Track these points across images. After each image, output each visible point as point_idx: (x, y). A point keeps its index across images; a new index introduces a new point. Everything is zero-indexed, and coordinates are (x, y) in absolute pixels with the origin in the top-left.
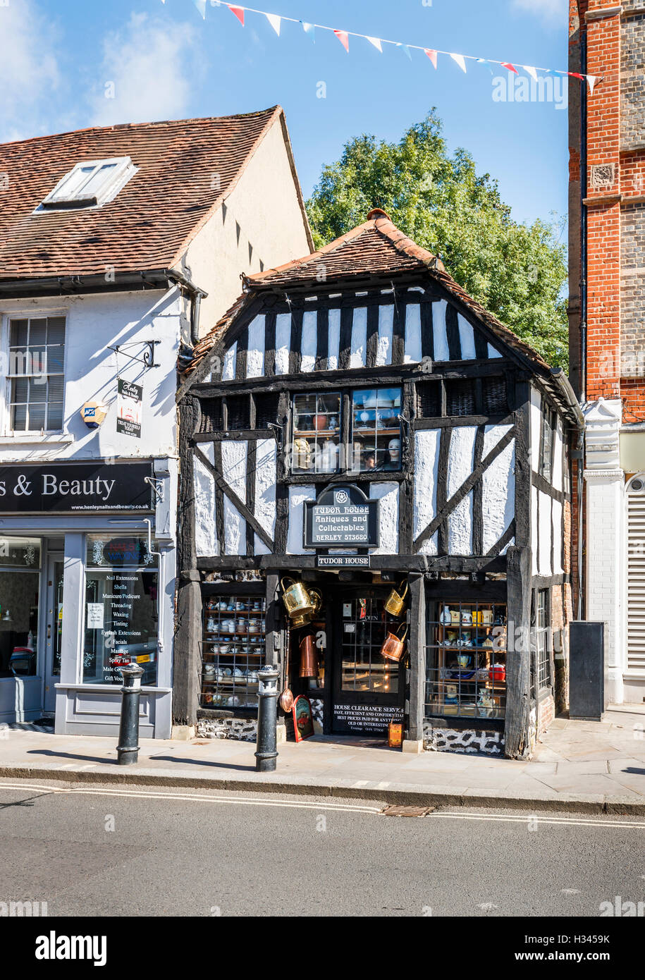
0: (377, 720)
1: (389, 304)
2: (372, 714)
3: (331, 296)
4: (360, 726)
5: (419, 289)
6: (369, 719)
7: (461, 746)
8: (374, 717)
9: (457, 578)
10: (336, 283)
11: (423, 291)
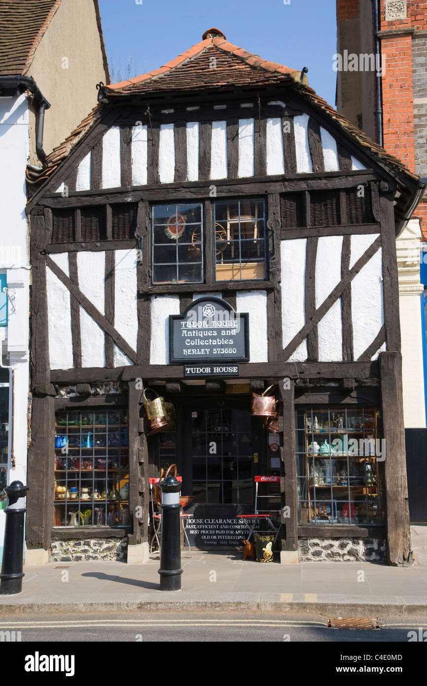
0: (232, 532)
1: (248, 118)
2: (227, 527)
3: (189, 109)
4: (214, 540)
5: (280, 103)
6: (223, 532)
7: (339, 555)
8: (229, 529)
9: (326, 385)
10: (198, 95)
11: (284, 105)
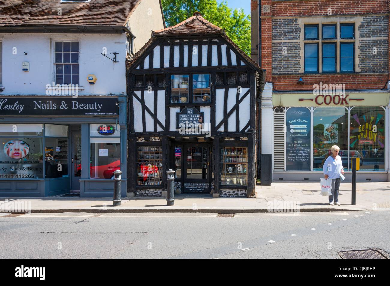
0: (200, 188)
1: (206, 45)
2: (198, 186)
3: (184, 41)
4: (194, 190)
5: (217, 40)
6: (197, 188)
7: (232, 195)
8: (199, 187)
9: (230, 139)
10: (187, 36)
11: (218, 41)
